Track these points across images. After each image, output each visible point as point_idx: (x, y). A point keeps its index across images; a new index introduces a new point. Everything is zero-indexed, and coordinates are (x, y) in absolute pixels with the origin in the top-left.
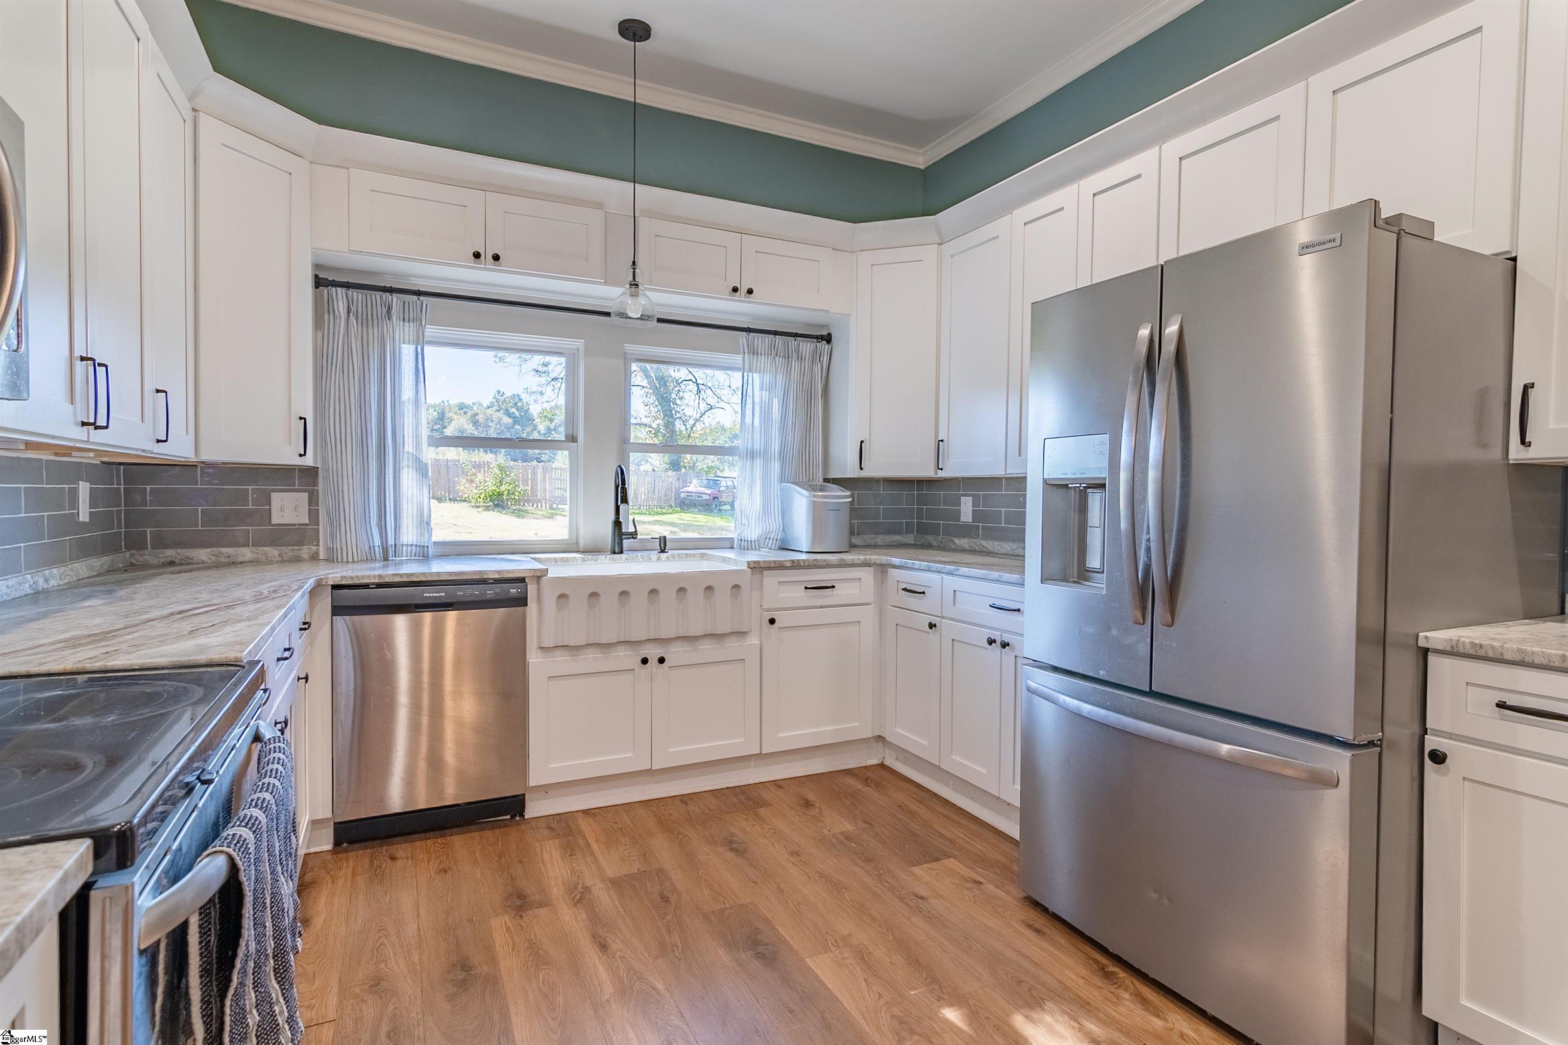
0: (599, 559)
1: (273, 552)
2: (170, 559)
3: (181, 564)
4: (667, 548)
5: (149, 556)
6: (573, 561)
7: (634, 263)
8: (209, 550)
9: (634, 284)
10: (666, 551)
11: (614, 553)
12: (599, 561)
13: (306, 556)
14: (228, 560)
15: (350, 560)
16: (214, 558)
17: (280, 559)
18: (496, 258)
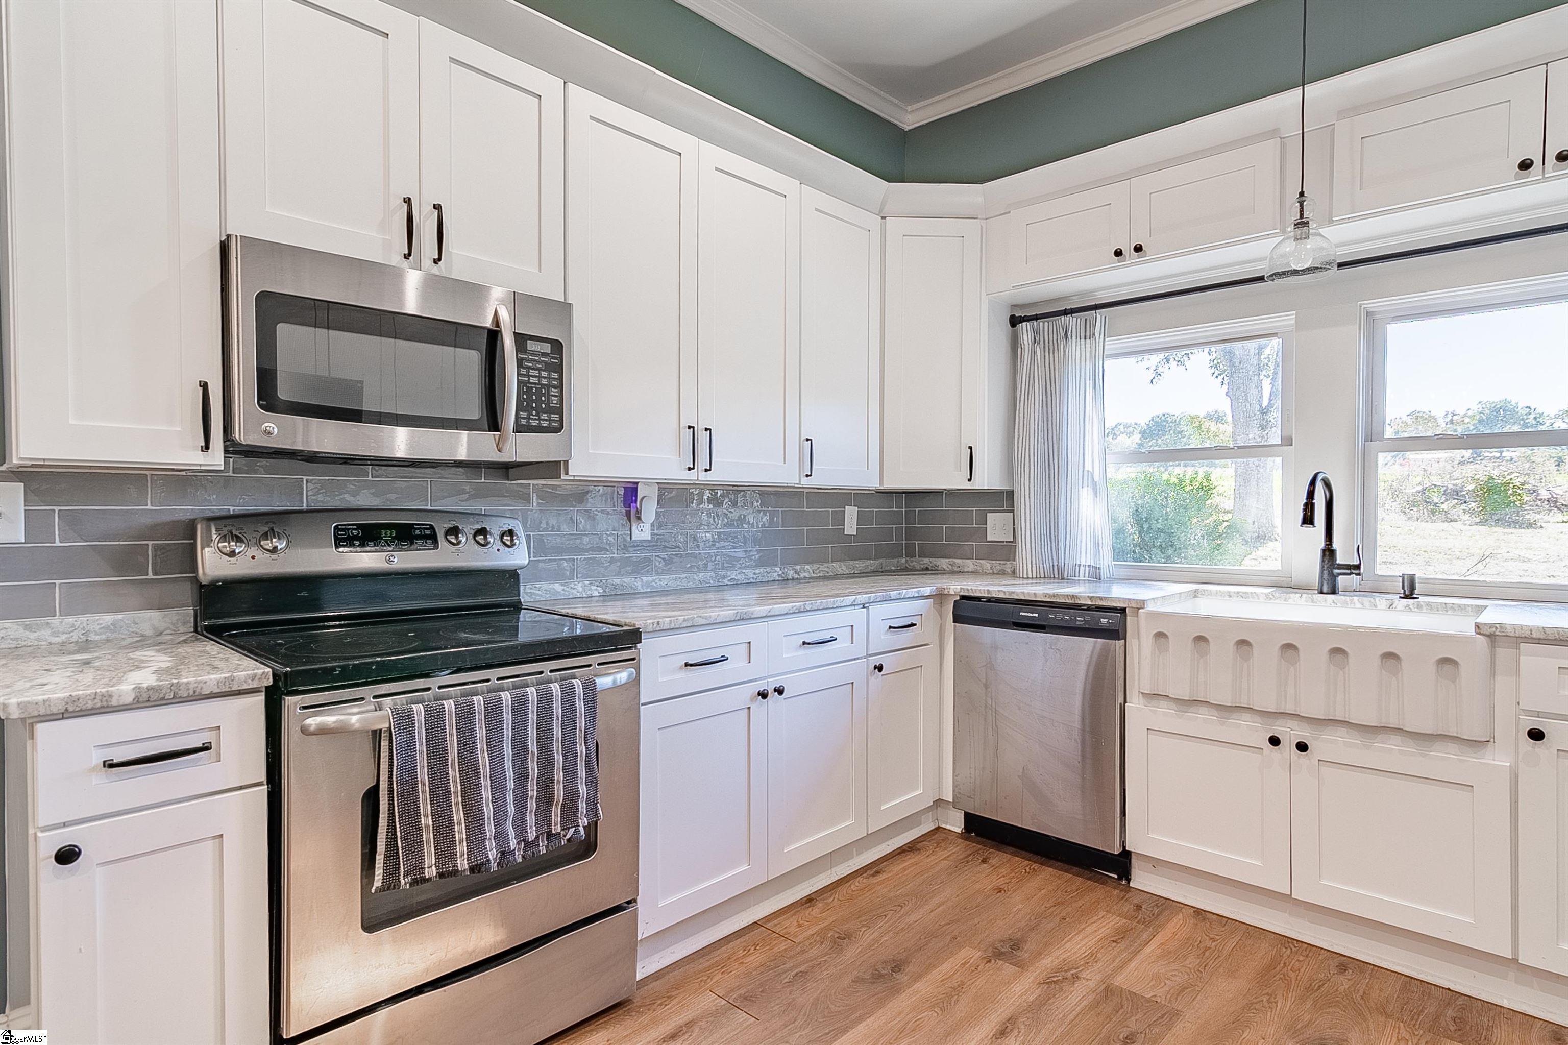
0: (1290, 598)
1: (987, 565)
2: (926, 566)
3: (932, 570)
4: (1416, 592)
5: (915, 563)
6: (1253, 598)
7: (1302, 194)
8: (947, 560)
9: (1302, 223)
10: (1415, 596)
11: (1321, 592)
12: (1290, 601)
13: (1009, 571)
14: (958, 569)
15: (1042, 576)
16: (950, 567)
17: (991, 571)
18: (1138, 249)
